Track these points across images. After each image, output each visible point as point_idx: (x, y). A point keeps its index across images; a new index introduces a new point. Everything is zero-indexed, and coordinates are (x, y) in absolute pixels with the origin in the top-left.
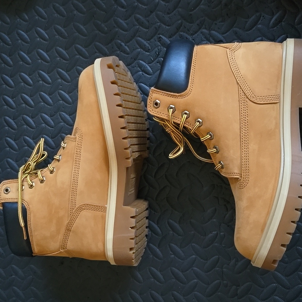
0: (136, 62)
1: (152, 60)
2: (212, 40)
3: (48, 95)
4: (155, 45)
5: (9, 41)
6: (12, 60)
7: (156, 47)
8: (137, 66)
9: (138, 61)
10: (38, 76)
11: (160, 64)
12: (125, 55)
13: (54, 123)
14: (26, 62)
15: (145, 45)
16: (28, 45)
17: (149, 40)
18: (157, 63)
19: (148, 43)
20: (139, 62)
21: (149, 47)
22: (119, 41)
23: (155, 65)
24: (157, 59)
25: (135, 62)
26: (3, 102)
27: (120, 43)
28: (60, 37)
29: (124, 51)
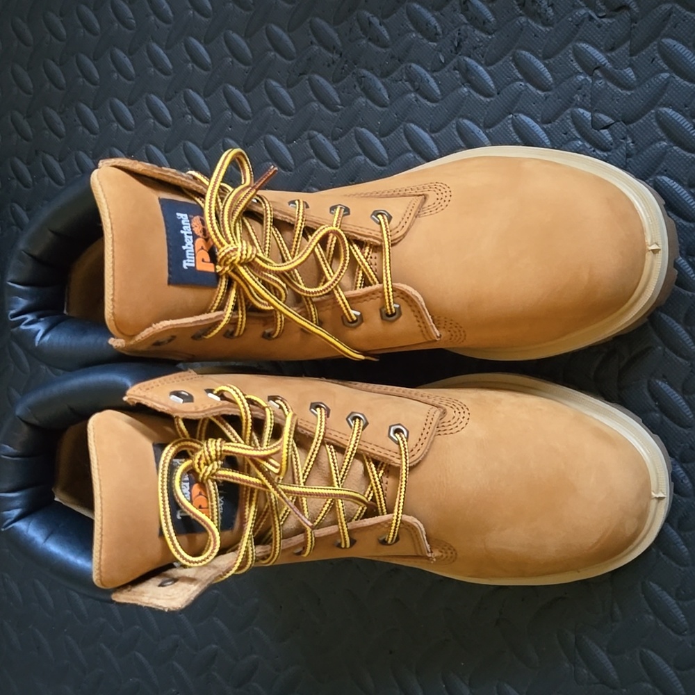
0: (403, 66)
1: (441, 61)
2: (600, 4)
3: (200, 149)
4: (453, 22)
5: (131, 18)
6: (133, 65)
7: (456, 27)
8: (404, 78)
9: (409, 65)
10: (184, 102)
11: (461, 72)
12: (379, 49)
14: (161, 67)
15: (428, 23)
16: (169, 26)
17: (438, 9)
18: (455, 69)
19: (438, 19)
20: (410, 67)
21: (438, 27)
22: (368, 14)
23: (447, 75)
24: (455, 60)
25: (400, 68)
27: (369, 18)
28: (237, 7)
29: (377, 40)
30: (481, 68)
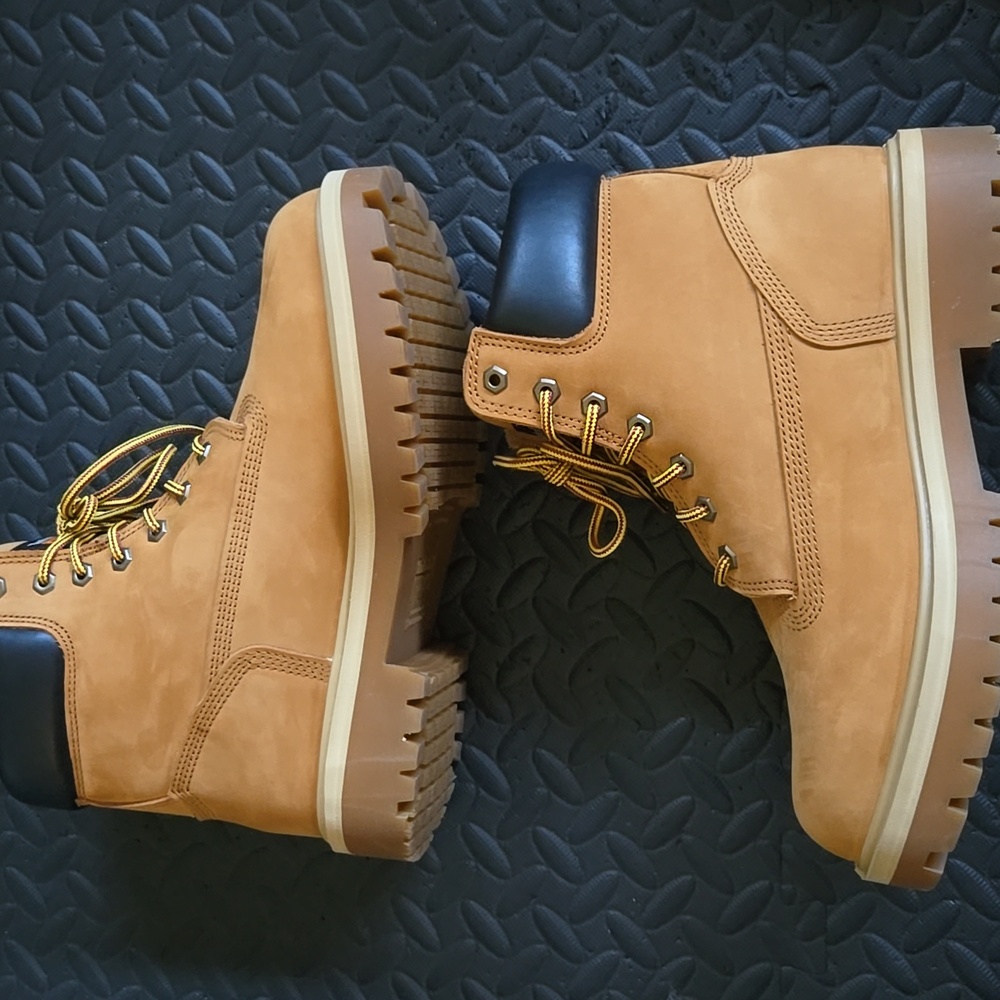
0: (528, 139)
1: (584, 137)
2: (791, 80)
3: (220, 236)
4: (598, 87)
5: (97, 45)
6: (103, 112)
7: (601, 94)
8: (532, 154)
9: (537, 137)
10: (190, 169)
11: (611, 152)
12: (494, 115)
13: (236, 331)
14: (151, 118)
15: (563, 86)
16: (162, 61)
17: (577, 69)
18: (602, 146)
19: (575, 80)
20: (540, 140)
21: (577, 92)
22: (476, 68)
23: (593, 153)
24: (601, 136)
25: (525, 142)
26: (67, 251)
27: (478, 73)
28: (274, 43)
29: (493, 104)
30: (637, 148)
